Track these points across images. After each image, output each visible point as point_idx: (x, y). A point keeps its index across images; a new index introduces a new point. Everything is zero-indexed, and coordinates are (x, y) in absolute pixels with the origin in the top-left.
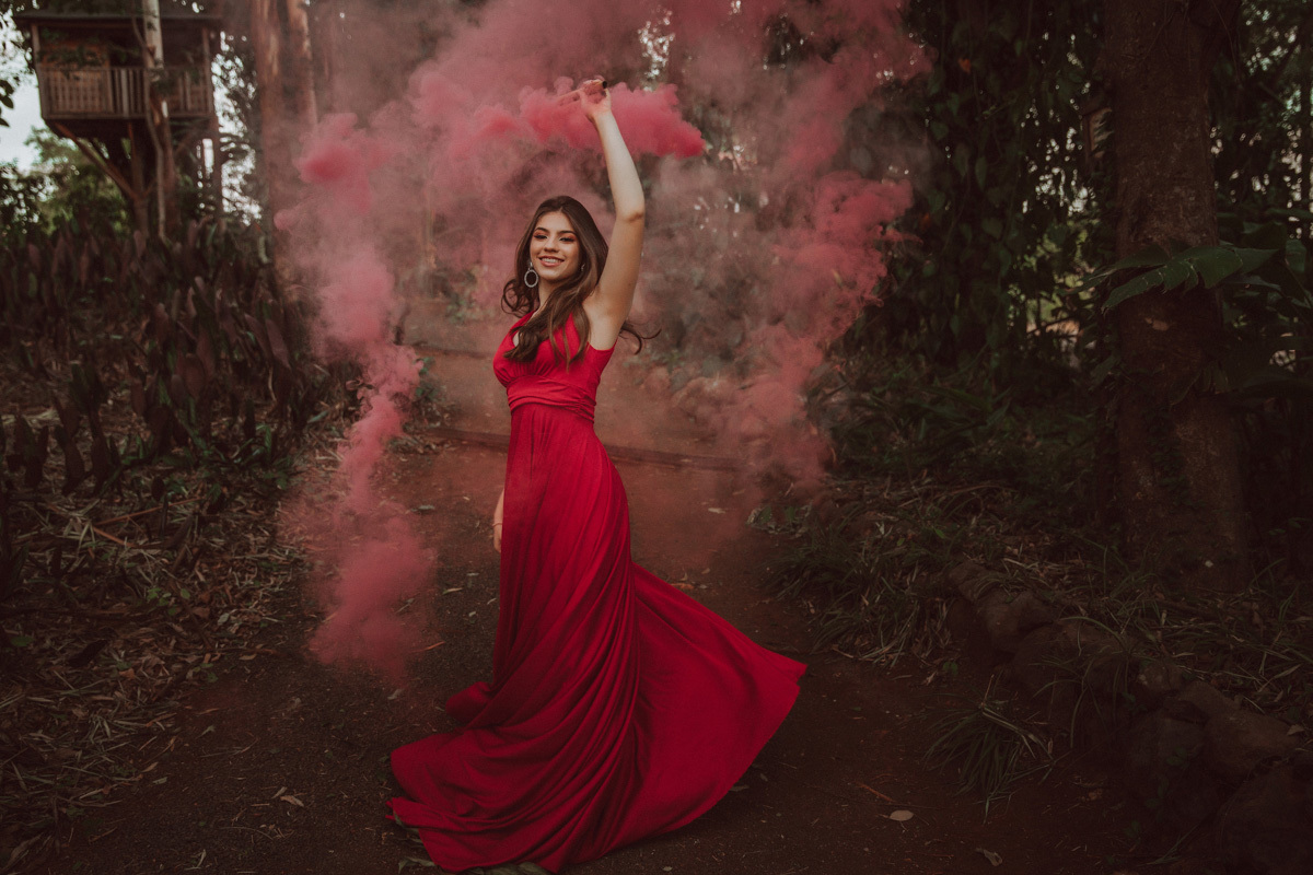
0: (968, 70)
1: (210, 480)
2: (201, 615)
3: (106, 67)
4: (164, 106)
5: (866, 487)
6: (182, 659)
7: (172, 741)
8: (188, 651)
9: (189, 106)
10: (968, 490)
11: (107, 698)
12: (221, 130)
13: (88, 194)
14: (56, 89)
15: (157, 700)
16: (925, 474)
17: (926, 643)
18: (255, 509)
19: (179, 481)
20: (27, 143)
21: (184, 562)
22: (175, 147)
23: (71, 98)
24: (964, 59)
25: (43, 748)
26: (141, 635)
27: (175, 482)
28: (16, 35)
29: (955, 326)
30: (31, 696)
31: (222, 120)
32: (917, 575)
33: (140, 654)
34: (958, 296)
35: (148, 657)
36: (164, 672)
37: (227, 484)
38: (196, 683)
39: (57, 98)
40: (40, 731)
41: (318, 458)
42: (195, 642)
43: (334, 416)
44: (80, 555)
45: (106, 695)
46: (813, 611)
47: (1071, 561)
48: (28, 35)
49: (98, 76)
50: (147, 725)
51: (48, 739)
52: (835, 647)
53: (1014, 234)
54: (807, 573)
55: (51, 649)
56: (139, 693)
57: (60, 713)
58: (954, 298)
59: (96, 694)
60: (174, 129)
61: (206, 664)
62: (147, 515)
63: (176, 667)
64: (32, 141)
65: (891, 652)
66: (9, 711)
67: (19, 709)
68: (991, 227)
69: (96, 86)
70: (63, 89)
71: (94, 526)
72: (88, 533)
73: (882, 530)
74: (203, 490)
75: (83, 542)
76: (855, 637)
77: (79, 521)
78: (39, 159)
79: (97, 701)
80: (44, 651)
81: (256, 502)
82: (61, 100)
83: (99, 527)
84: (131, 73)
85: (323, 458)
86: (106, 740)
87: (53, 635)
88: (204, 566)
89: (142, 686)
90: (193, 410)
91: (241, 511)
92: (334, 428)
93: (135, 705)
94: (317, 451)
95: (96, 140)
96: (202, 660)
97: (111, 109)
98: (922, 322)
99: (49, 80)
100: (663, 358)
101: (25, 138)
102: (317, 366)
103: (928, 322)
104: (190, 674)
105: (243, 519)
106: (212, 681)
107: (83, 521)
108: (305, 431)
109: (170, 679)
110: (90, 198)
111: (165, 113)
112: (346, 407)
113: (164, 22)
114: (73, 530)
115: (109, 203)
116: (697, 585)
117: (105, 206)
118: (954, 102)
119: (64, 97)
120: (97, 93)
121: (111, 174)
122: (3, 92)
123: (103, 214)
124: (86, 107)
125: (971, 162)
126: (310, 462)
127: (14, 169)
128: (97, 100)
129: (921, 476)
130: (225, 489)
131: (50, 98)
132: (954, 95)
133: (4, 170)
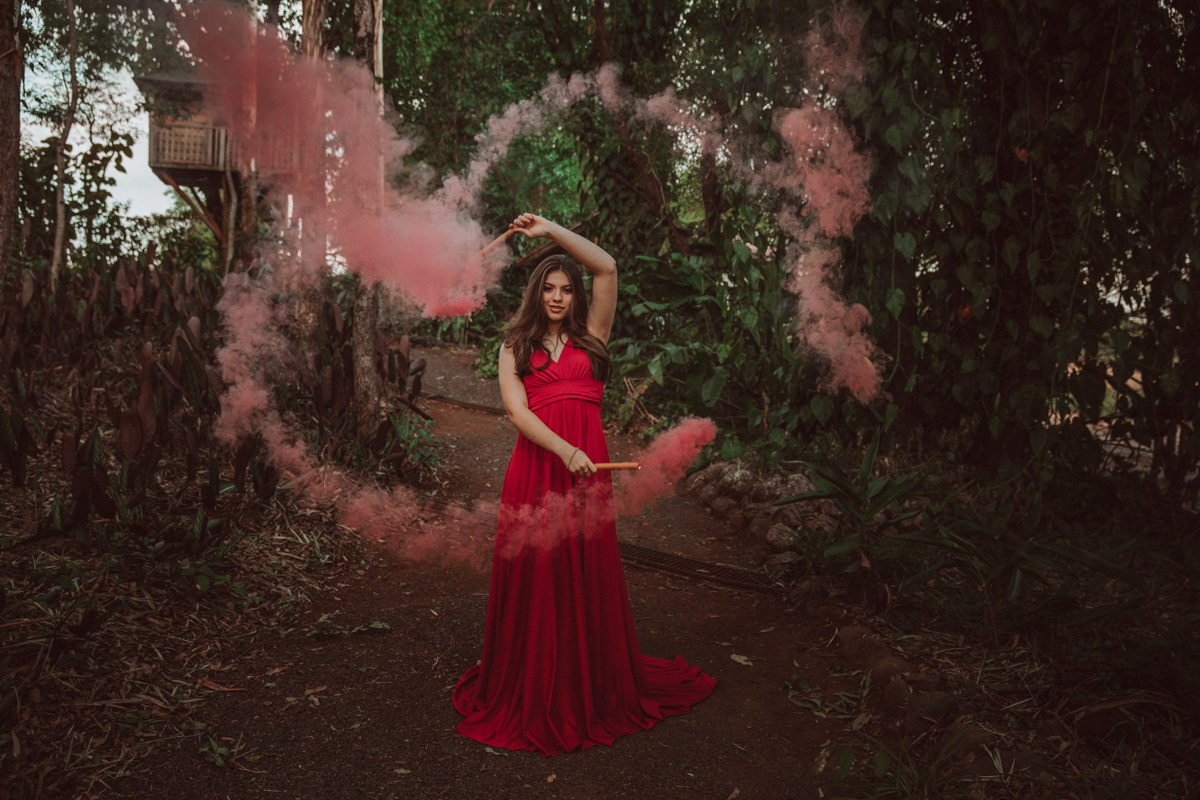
0: (1026, 161)
4: (253, 162)
14: (164, 142)
16: (1016, 642)
23: (176, 150)
24: (1021, 148)
29: (995, 428)
34: (999, 395)
39: (164, 149)
49: (201, 133)
58: (994, 397)
68: (1039, 325)
69: (199, 141)
70: (170, 142)
81: (167, 604)
82: (167, 152)
84: (230, 133)
91: (138, 620)
94: (278, 527)
97: (209, 162)
99: (158, 133)
108: (273, 499)
111: (253, 168)
118: (1008, 193)
119: (170, 150)
120: (198, 148)
121: (205, 218)
122: (124, 143)
123: (192, 252)
124: (188, 159)
125: (1023, 255)
126: (265, 542)
127: (126, 209)
128: (198, 154)
129: (1010, 645)
130: (133, 584)
131: (158, 149)
132: (1008, 185)
133: (117, 209)
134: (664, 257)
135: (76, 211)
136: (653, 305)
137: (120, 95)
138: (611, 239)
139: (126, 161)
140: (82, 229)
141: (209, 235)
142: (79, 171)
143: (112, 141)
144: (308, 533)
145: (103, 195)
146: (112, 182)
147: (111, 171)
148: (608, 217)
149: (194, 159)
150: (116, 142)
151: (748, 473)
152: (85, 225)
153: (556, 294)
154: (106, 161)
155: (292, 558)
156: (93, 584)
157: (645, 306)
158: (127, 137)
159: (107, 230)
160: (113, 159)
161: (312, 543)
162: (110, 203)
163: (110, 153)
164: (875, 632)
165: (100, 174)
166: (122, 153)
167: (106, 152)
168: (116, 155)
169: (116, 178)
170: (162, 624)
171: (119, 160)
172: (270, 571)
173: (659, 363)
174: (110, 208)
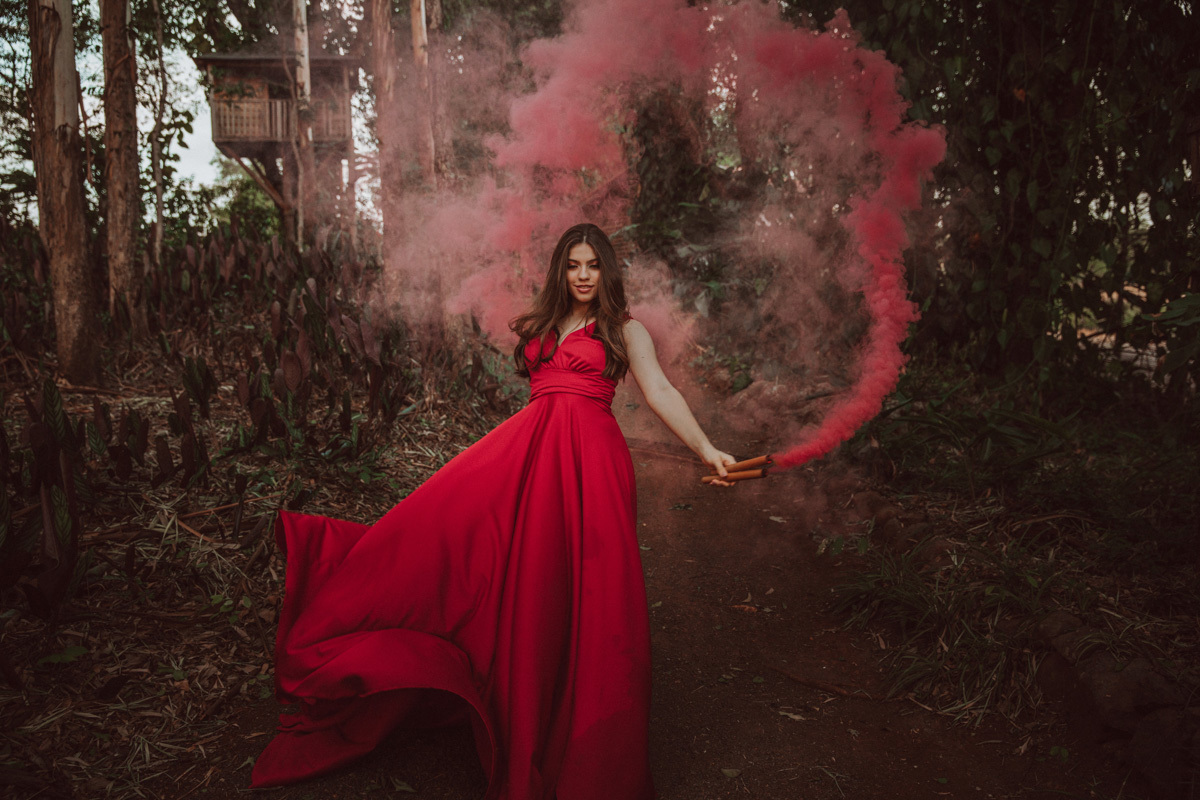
0: (1023, 100)
1: (298, 471)
2: (267, 619)
3: (266, 99)
4: (310, 131)
5: (928, 504)
6: (240, 669)
7: (209, 774)
8: (247, 660)
9: (331, 131)
10: (1044, 519)
11: (156, 714)
12: (356, 152)
13: (247, 204)
14: (225, 117)
15: (205, 719)
16: (989, 493)
17: (1014, 700)
18: (338, 501)
19: (270, 473)
20: (211, 163)
21: (260, 558)
22: (317, 167)
23: (236, 125)
24: (1019, 89)
25: (77, 775)
26: (204, 640)
27: (267, 473)
28: (197, 74)
29: (1003, 338)
30: (80, 710)
31: (357, 143)
32: (1000, 616)
33: (199, 662)
34: (1006, 310)
35: (207, 666)
36: (219, 684)
37: (316, 477)
38: (248, 699)
39: (225, 125)
40: (78, 754)
41: (407, 451)
42: (256, 649)
43: (424, 408)
44: (163, 548)
45: (155, 710)
46: (883, 647)
47: (1178, 617)
48: (205, 73)
49: (259, 107)
50: (189, 750)
51: (84, 765)
52: (911, 696)
53: (1066, 254)
54: (876, 602)
55: (111, 653)
56: (189, 708)
57: (105, 732)
58: (1001, 312)
59: (146, 709)
60: (316, 150)
61: (263, 676)
62: (232, 509)
63: (231, 678)
64: (215, 161)
65: (975, 707)
66: (52, 729)
67: (63, 727)
68: (1040, 247)
69: (257, 114)
70: (231, 117)
71: (179, 518)
72: (173, 525)
73: (954, 558)
74: (291, 481)
75: (167, 535)
76: (933, 686)
77: (167, 514)
78: (220, 176)
79: (144, 718)
80: (105, 656)
81: (340, 495)
82: (228, 127)
83: (183, 520)
84: (285, 104)
85: (411, 452)
86: (143, 766)
87: (118, 638)
88: (280, 562)
89: (195, 700)
90: (290, 403)
91: (324, 504)
92: (424, 420)
93: (183, 723)
94: (406, 444)
95: (256, 160)
96: (260, 670)
97: (268, 134)
98: (972, 335)
99: (219, 109)
100: (725, 360)
101: (210, 159)
102: (414, 361)
103: (977, 335)
104: (245, 687)
105: (325, 512)
106: (265, 696)
107: (170, 513)
108: (395, 423)
109: (223, 693)
110: (249, 208)
111: (311, 138)
112: (436, 400)
113: (312, 62)
114: (160, 522)
115: (264, 211)
116: (760, 609)
117: (260, 213)
118: (1008, 129)
119: (231, 125)
120: (257, 121)
121: (266, 188)
122: (185, 120)
123: (257, 221)
124: (248, 132)
125: (1023, 185)
126: (398, 455)
127: (191, 183)
128: (257, 127)
129: (985, 495)
130: (312, 481)
131: (220, 125)
132: (1007, 122)
133: (182, 183)
134: (705, 201)
135: (146, 188)
136: (695, 248)
137: (178, 74)
138: (654, 186)
139: (187, 137)
140: (152, 205)
141: (270, 204)
142: (146, 150)
143: (173, 119)
144: (432, 448)
145: (169, 171)
146: (176, 158)
147: (174, 148)
148: (650, 165)
149: (254, 132)
150: (177, 120)
151: (784, 386)
152: (155, 201)
153: (584, 272)
154: (169, 138)
155: (424, 468)
156: (284, 481)
157: (690, 249)
158: (187, 114)
159: (176, 204)
160: (176, 136)
161: (437, 457)
162: (176, 178)
163: (172, 131)
164: (883, 495)
165: (165, 151)
166: (183, 130)
167: (168, 129)
168: (178, 132)
169: (179, 154)
170: (341, 507)
171: (180, 136)
172: (410, 476)
173: (704, 300)
174: (176, 184)
